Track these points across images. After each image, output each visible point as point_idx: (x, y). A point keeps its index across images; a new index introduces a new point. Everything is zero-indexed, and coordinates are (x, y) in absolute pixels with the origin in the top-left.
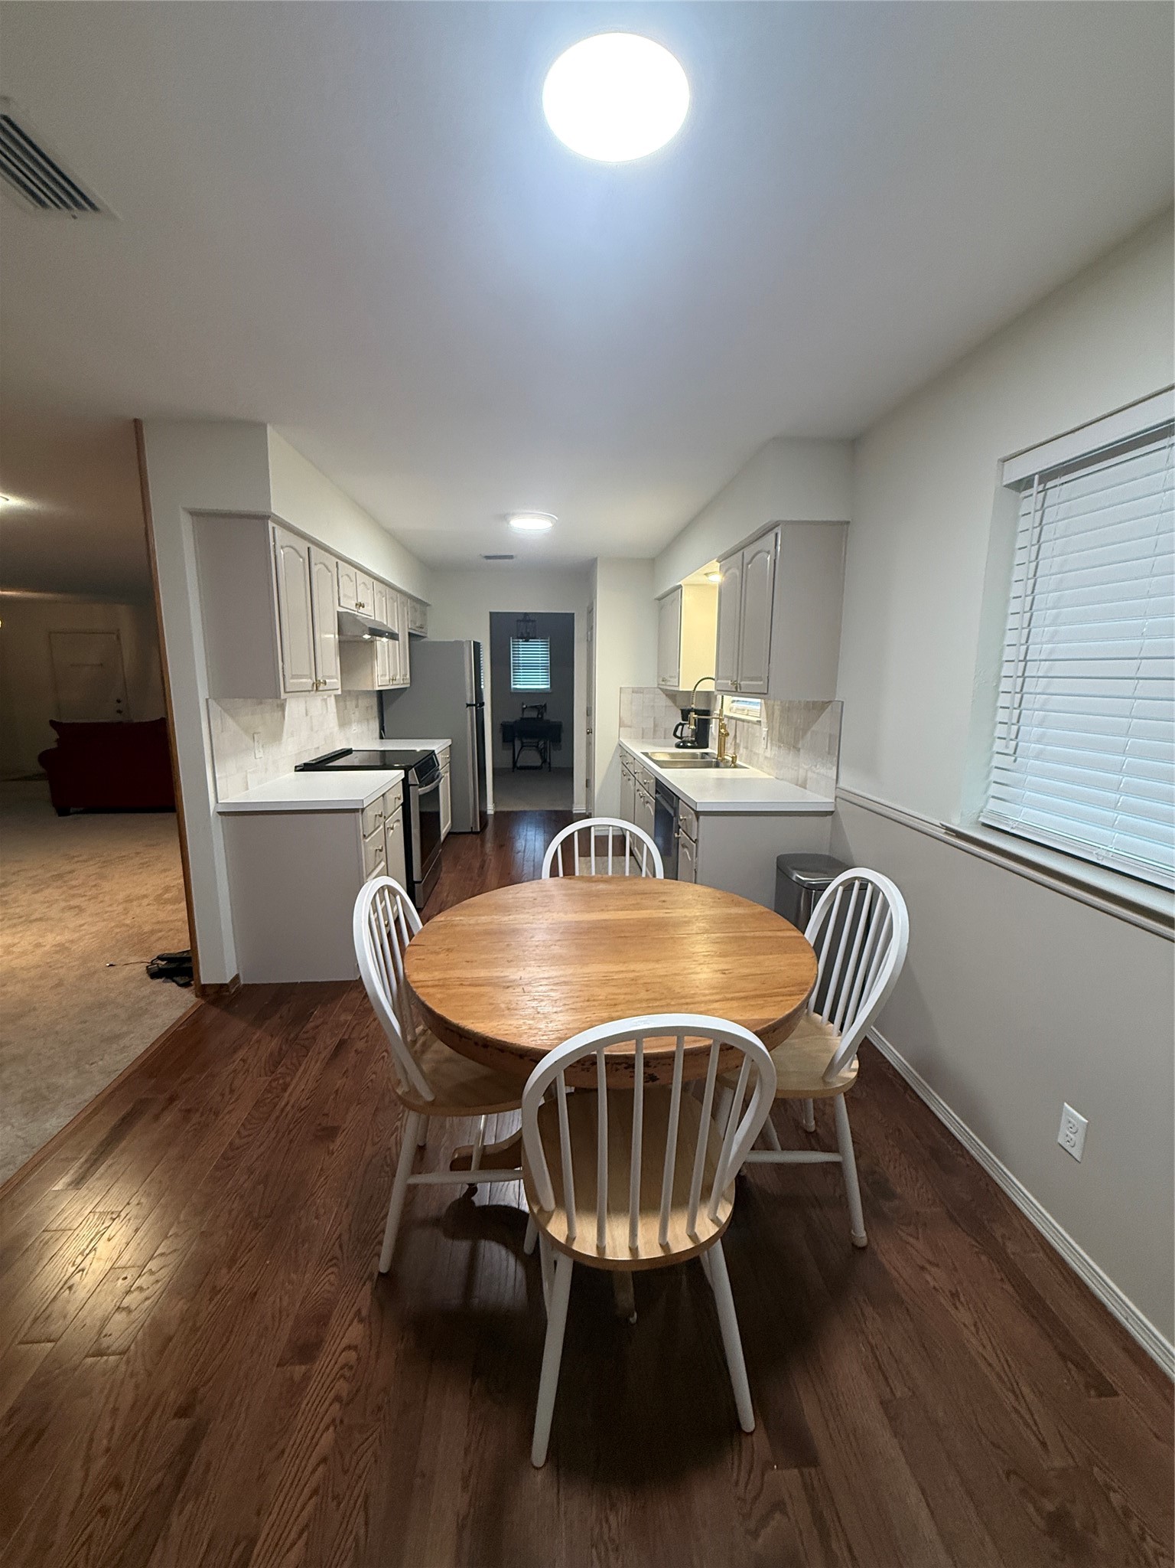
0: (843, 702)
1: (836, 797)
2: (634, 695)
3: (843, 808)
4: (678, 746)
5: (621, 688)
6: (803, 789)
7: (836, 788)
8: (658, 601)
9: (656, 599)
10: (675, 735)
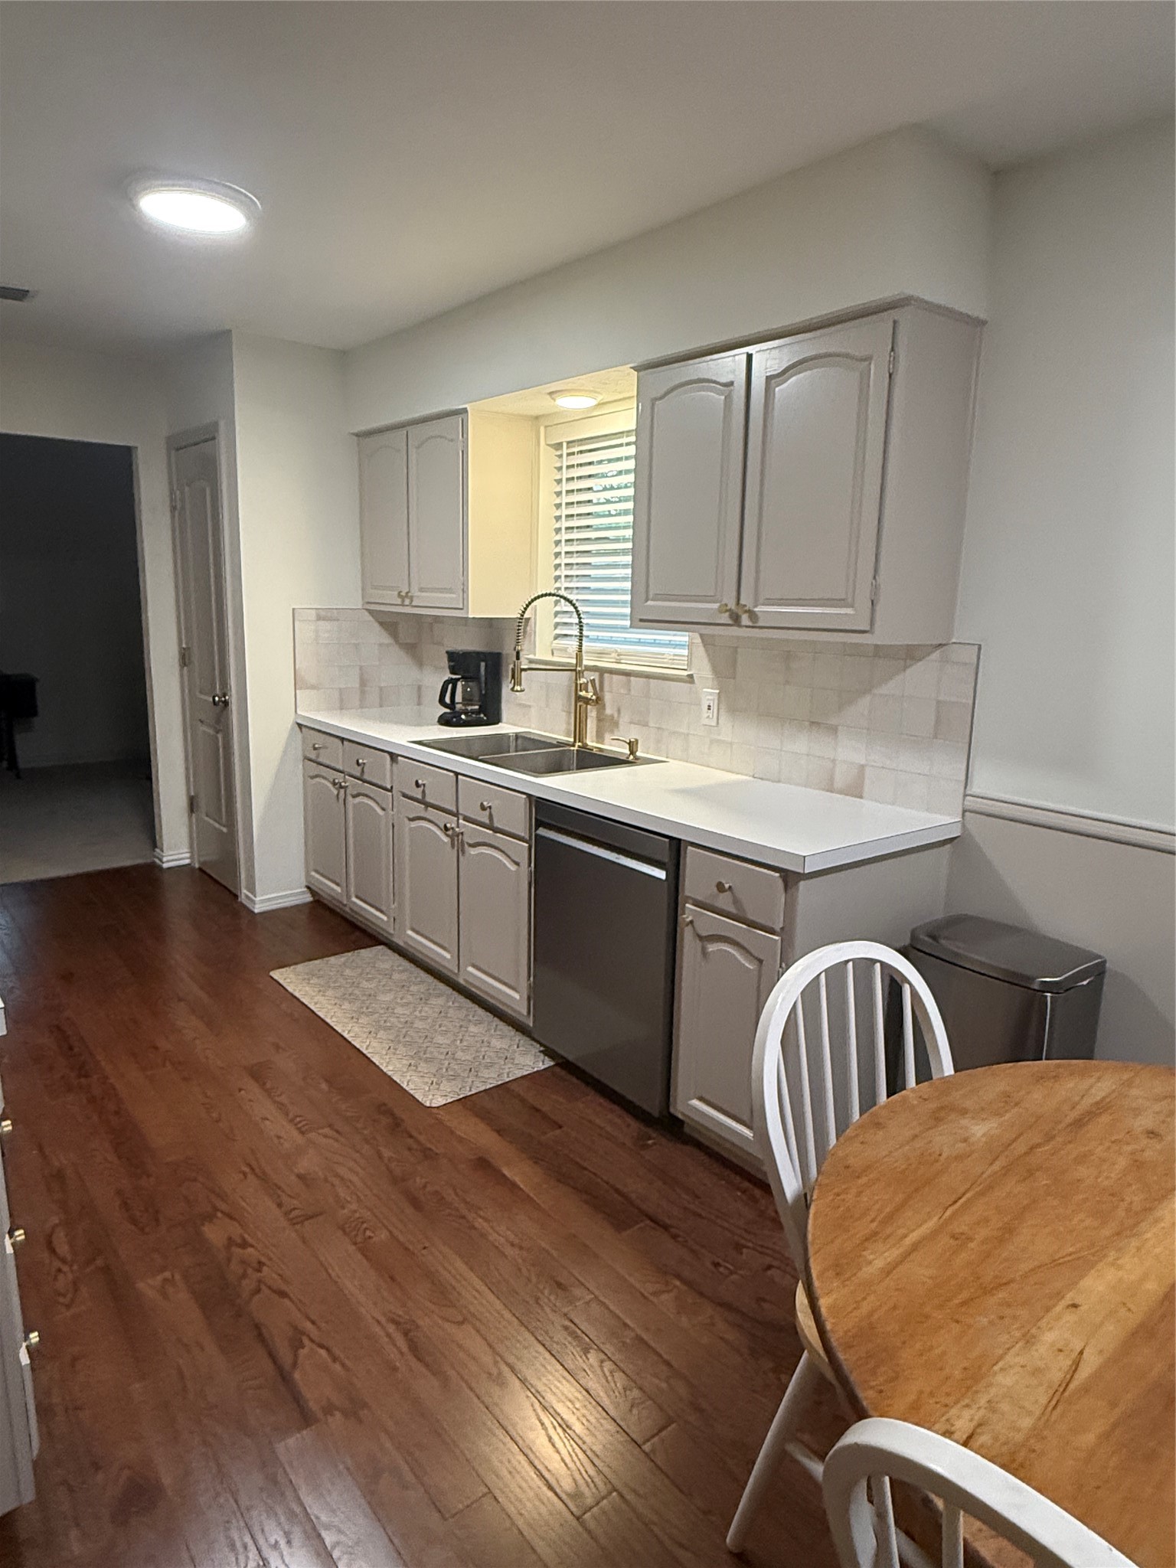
0: (980, 645)
1: (964, 811)
2: (321, 623)
3: (982, 831)
4: (445, 721)
5: (294, 609)
6: (858, 800)
7: (965, 795)
8: (355, 438)
9: (353, 434)
10: (442, 701)
